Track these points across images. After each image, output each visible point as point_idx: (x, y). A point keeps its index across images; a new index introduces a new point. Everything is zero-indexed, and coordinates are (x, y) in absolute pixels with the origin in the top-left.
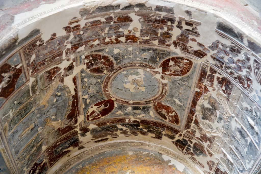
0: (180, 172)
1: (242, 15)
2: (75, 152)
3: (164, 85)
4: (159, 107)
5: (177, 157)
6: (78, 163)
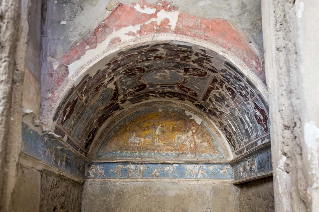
0: (198, 124)
5: (196, 113)
6: (120, 120)
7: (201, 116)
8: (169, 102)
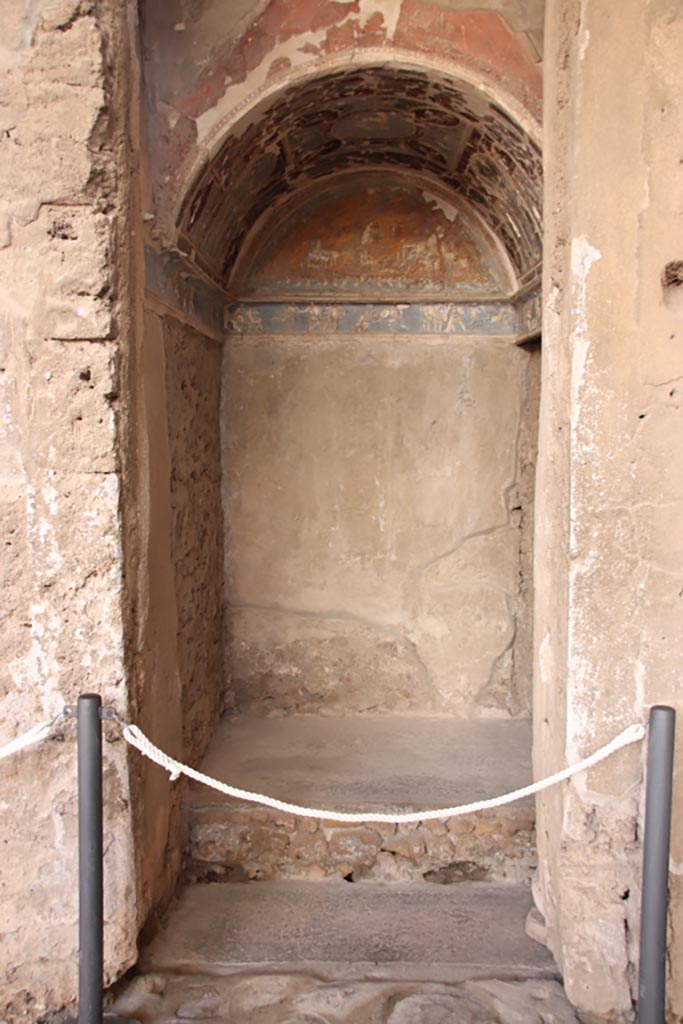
0: (449, 221)
1: (528, 89)
2: (283, 198)
3: (419, 129)
4: (413, 144)
5: (446, 196)
6: (288, 215)
7: (455, 202)
8: (391, 173)
